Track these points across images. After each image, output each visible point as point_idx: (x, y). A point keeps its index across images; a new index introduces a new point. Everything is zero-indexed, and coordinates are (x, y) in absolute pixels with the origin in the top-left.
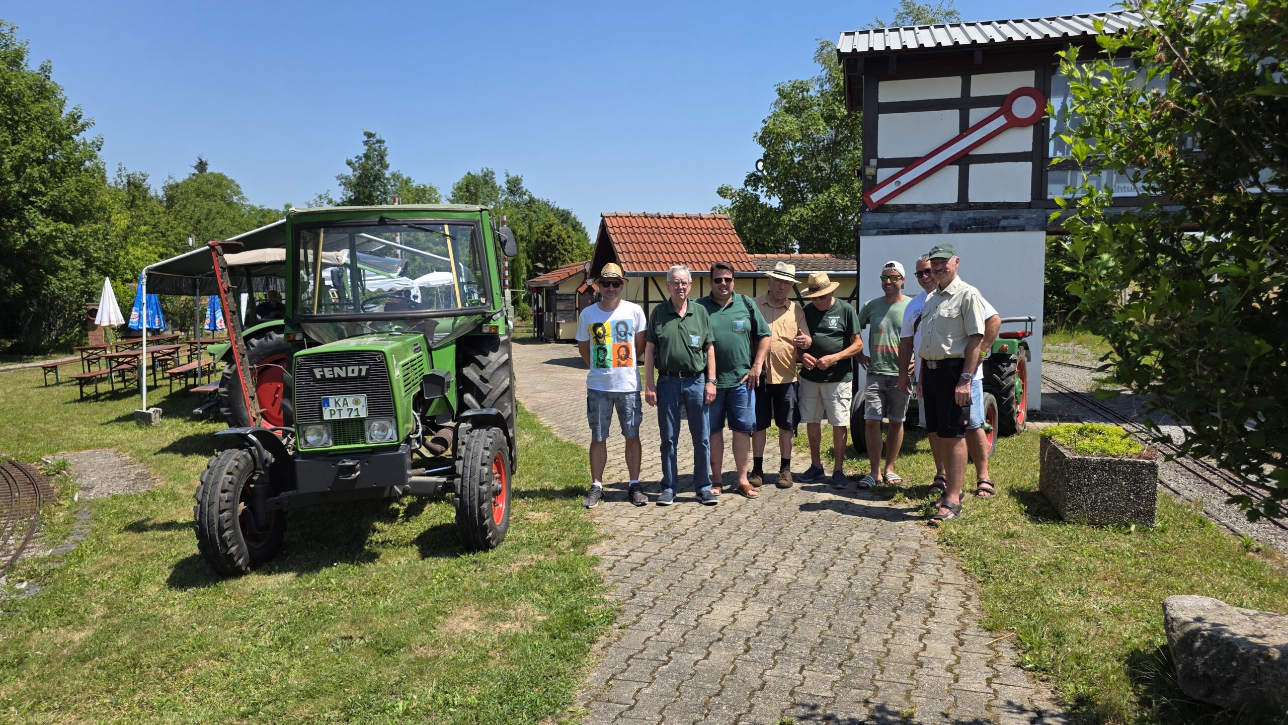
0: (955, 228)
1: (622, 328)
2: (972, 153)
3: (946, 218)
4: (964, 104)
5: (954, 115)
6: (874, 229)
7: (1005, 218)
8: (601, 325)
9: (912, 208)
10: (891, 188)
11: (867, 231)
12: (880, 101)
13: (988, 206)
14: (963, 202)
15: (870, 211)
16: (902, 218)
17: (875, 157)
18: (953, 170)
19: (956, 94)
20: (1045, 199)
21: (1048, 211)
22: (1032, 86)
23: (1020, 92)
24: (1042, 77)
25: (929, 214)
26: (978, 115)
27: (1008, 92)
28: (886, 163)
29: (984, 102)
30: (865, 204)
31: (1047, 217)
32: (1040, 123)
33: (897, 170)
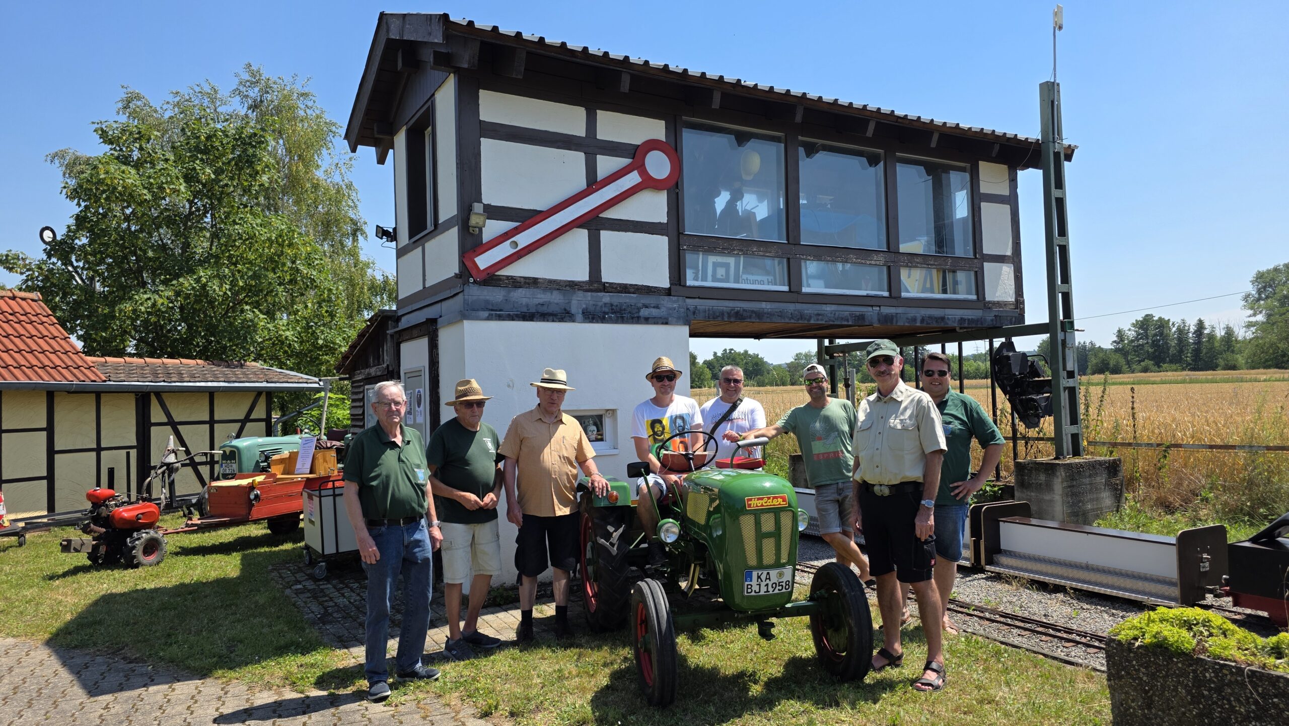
0: (591, 316)
2: (604, 215)
3: (579, 302)
4: (590, 146)
5: (577, 160)
6: (483, 310)
7: (646, 307)
9: (533, 282)
10: (504, 250)
11: (474, 313)
12: (482, 118)
13: (625, 289)
14: (595, 283)
15: (475, 282)
16: (521, 296)
17: (480, 201)
18: (582, 235)
19: (580, 131)
20: (685, 286)
21: (688, 301)
22: (664, 139)
23: (652, 145)
24: (673, 131)
25: (555, 293)
26: (606, 164)
27: (638, 142)
28: (495, 213)
29: (613, 149)
30: (466, 272)
31: (688, 309)
32: (674, 188)
33: (511, 225)
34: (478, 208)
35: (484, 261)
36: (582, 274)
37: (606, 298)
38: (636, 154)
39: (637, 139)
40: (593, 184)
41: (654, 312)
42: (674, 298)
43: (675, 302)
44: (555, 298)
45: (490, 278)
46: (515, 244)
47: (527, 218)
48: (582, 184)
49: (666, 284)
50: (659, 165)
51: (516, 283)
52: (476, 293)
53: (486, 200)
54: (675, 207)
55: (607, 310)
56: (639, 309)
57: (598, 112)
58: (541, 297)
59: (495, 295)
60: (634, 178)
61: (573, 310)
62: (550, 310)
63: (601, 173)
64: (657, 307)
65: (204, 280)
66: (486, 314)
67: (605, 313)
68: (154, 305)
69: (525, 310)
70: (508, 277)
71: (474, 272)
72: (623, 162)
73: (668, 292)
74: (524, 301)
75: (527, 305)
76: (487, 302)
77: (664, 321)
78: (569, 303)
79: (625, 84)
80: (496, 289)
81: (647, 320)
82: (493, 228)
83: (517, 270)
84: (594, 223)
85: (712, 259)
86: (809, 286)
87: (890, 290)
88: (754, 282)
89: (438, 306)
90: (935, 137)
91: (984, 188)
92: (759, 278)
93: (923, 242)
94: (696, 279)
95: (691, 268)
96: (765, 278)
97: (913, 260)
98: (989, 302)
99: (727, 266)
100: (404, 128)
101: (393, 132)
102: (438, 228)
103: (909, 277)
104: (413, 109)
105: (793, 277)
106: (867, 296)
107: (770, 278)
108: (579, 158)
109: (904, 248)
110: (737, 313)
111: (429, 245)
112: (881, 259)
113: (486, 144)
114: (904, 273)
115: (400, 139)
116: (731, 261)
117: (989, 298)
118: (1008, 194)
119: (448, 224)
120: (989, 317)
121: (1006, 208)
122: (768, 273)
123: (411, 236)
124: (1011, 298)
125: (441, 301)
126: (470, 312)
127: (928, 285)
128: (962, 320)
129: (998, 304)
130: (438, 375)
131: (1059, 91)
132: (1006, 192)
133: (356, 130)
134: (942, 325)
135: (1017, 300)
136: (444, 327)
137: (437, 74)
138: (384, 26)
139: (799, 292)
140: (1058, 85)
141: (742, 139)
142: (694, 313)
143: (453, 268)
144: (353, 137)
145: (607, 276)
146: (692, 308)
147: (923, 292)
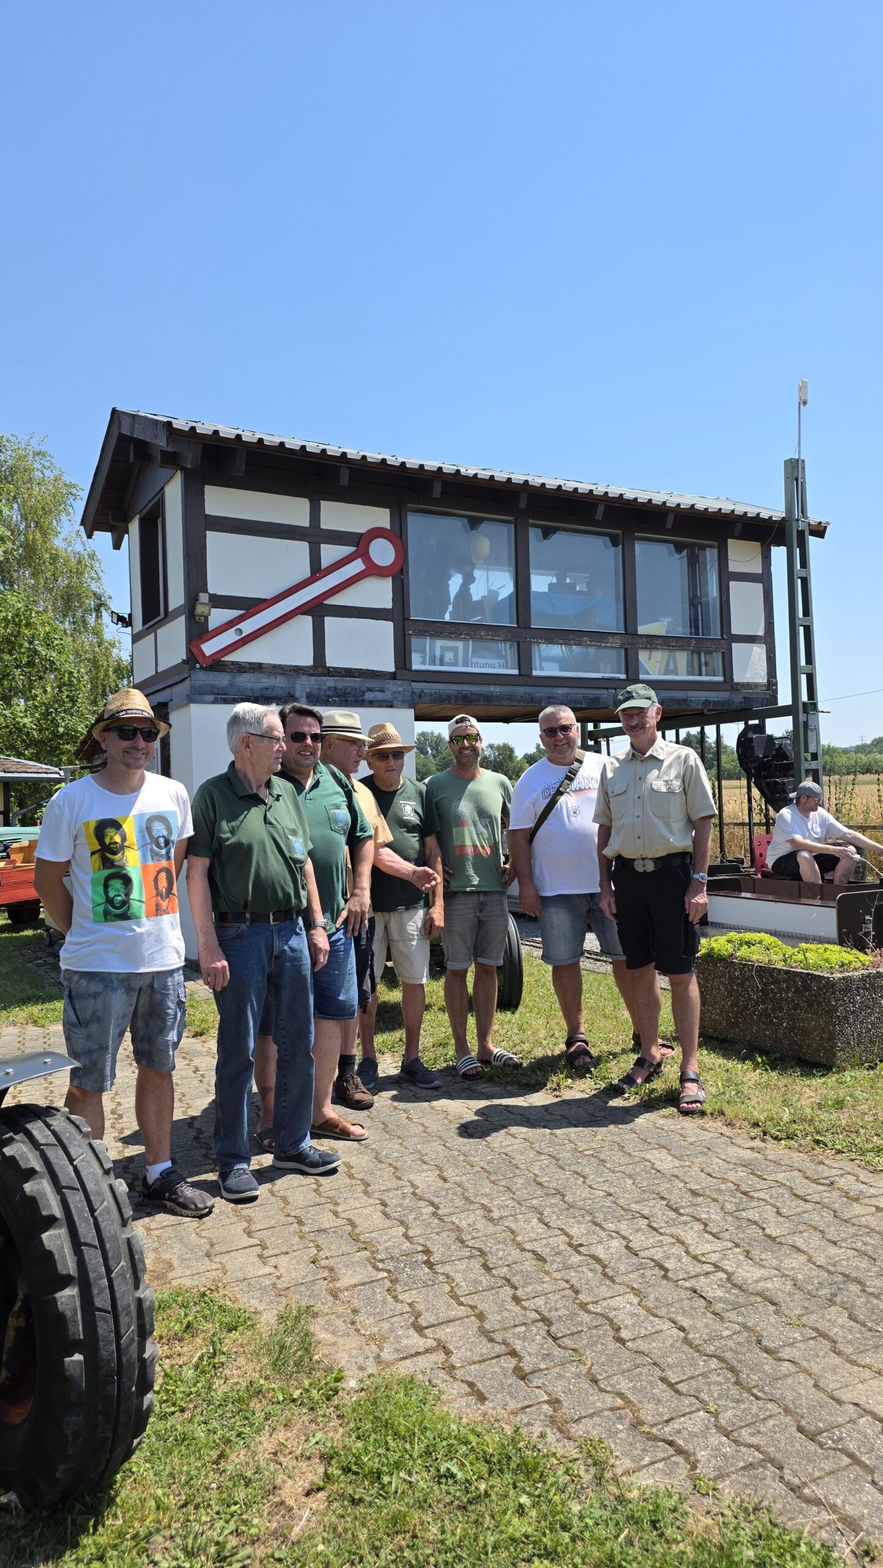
1: (159, 829)
2: (328, 602)
3: (302, 685)
4: (314, 536)
5: (301, 549)
6: (209, 694)
8: (116, 825)
9: (258, 668)
10: (229, 637)
11: (200, 697)
12: (207, 512)
13: (349, 673)
14: (320, 666)
15: (201, 668)
16: (246, 681)
17: (206, 591)
18: (306, 623)
19: (305, 522)
20: (410, 670)
21: (414, 685)
22: (388, 526)
23: (377, 533)
24: (399, 520)
25: (280, 677)
26: (330, 553)
27: (363, 531)
28: (220, 602)
29: (337, 538)
30: (193, 658)
31: (413, 692)
32: (399, 574)
33: (236, 613)
34: (204, 598)
35: (210, 648)
36: (306, 659)
37: (330, 682)
38: (360, 542)
39: (362, 528)
40: (317, 572)
41: (379, 696)
42: (399, 682)
43: (399, 686)
44: (280, 682)
45: (216, 664)
46: (240, 631)
47: (251, 606)
48: (306, 573)
49: (391, 668)
50: (383, 552)
51: (241, 668)
52: (202, 678)
53: (211, 591)
54: (401, 593)
55: (331, 693)
56: (363, 693)
57: (322, 502)
58: (266, 681)
59: (221, 680)
60: (358, 566)
61: (298, 694)
62: (274, 694)
63: (325, 562)
64: (382, 691)
66: (212, 698)
67: (330, 697)
69: (249, 693)
70: (233, 662)
71: (200, 659)
72: (350, 550)
73: (393, 676)
74: (249, 685)
75: (252, 690)
76: (213, 686)
77: (390, 705)
78: (294, 687)
79: (344, 478)
80: (222, 674)
81: (371, 704)
82: (218, 617)
83: (244, 655)
84: (317, 610)
85: (440, 643)
86: (542, 669)
87: (627, 673)
88: (485, 665)
89: (168, 691)
90: (671, 518)
91: (733, 567)
92: (490, 661)
93: (665, 623)
94: (423, 663)
95: (417, 651)
96: (496, 662)
97: (653, 642)
98: (738, 684)
99: (455, 650)
100: (138, 517)
101: (127, 520)
102: (168, 616)
103: (650, 659)
104: (145, 499)
105: (524, 661)
106: (603, 679)
107: (502, 661)
108: (304, 547)
109: (642, 630)
110: (465, 696)
111: (159, 632)
112: (618, 641)
113: (212, 537)
114: (643, 656)
115: (134, 526)
116: (460, 645)
117: (737, 679)
118: (760, 571)
119: (177, 613)
120: (738, 698)
121: (759, 587)
122: (499, 655)
123: (144, 623)
124: (762, 678)
125: (171, 686)
126: (196, 696)
127: (671, 667)
128: (707, 702)
129: (748, 685)
130: (169, 757)
131: (803, 468)
132: (758, 570)
133: (91, 518)
134: (684, 707)
135: (769, 681)
136: (173, 710)
137: (165, 472)
138: (116, 424)
139: (530, 675)
140: (803, 461)
141: (474, 523)
142: (420, 696)
143: (181, 655)
144: (89, 523)
145: (331, 661)
146: (418, 692)
147: (665, 674)
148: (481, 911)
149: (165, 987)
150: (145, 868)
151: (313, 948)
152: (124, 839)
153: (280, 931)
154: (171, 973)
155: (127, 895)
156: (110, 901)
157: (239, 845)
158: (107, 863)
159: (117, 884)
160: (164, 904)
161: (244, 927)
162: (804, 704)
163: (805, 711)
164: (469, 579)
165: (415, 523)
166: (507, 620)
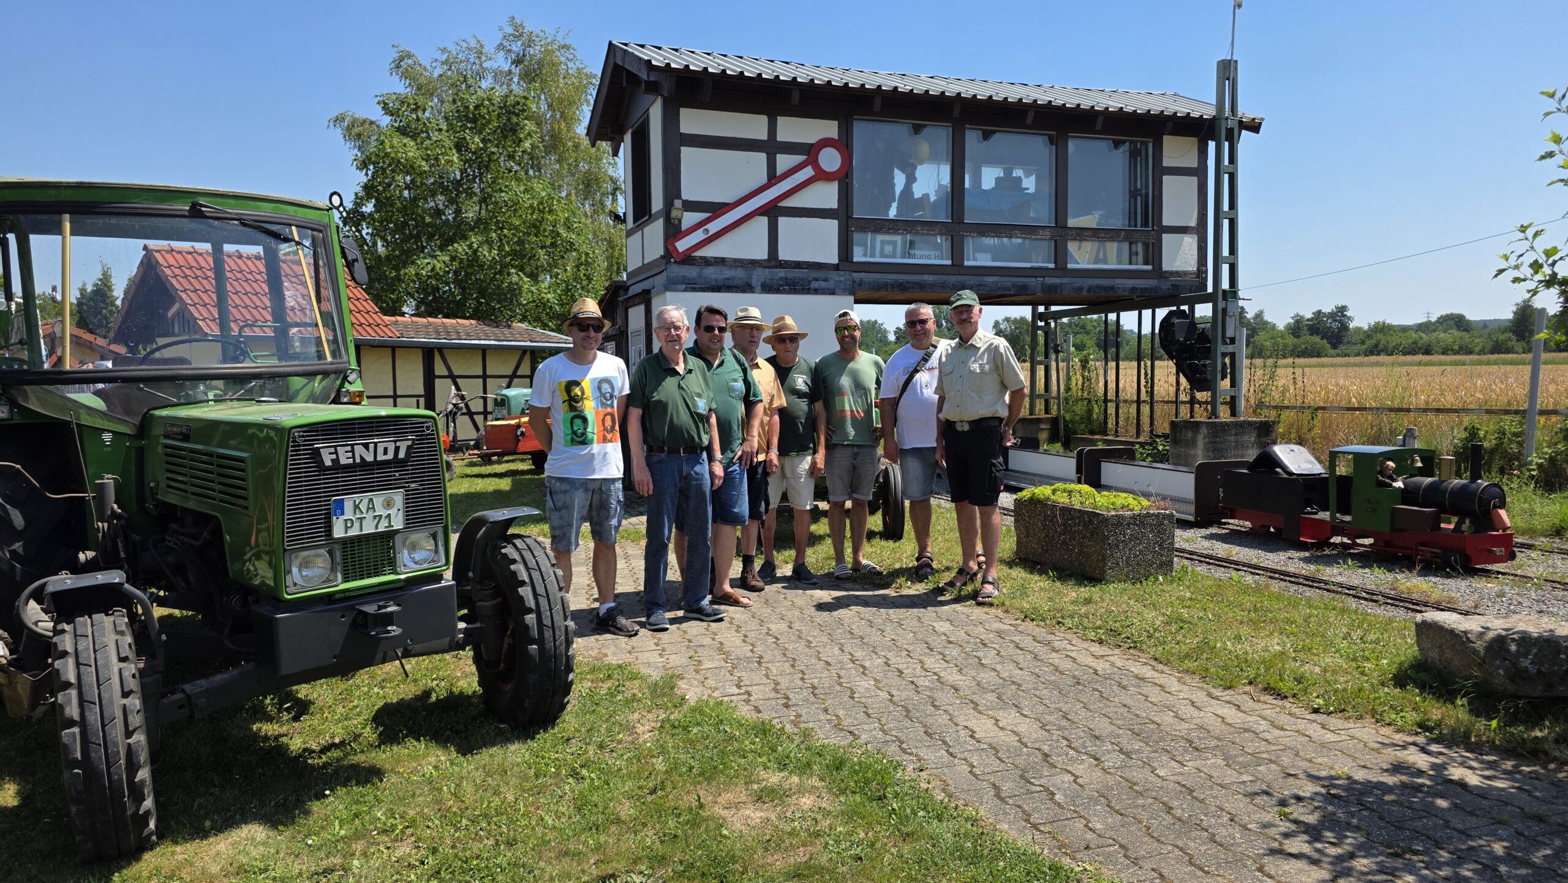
0: (769, 288)
1: (606, 387)
2: (782, 204)
3: (758, 276)
4: (771, 147)
5: (759, 159)
6: (682, 283)
7: (816, 280)
8: (577, 384)
9: (721, 261)
10: (698, 236)
11: (674, 286)
12: (682, 131)
13: (798, 265)
14: (773, 259)
15: (675, 262)
16: (711, 272)
17: (679, 197)
18: (763, 222)
19: (762, 135)
20: (852, 262)
21: (855, 275)
22: (836, 137)
23: (825, 143)
24: (846, 131)
25: (739, 269)
26: (784, 162)
27: (813, 141)
28: (690, 206)
29: (791, 148)
30: (669, 254)
31: (854, 281)
32: (844, 178)
33: (704, 215)
34: (678, 203)
35: (682, 245)
36: (762, 254)
37: (781, 273)
38: (811, 152)
39: (812, 139)
40: (773, 178)
41: (823, 284)
42: (842, 272)
43: (842, 275)
44: (739, 274)
45: (687, 259)
46: (707, 231)
47: (717, 209)
48: (763, 179)
49: (835, 260)
50: (830, 160)
51: (707, 262)
52: (677, 270)
53: (684, 197)
54: (845, 195)
55: (781, 283)
56: (810, 282)
57: (779, 118)
58: (727, 273)
59: (691, 272)
60: (808, 172)
61: (754, 283)
62: (735, 283)
63: (781, 169)
64: (826, 280)
65: (475, 246)
66: (683, 287)
67: (780, 285)
68: (433, 269)
69: (714, 283)
70: (701, 257)
71: (674, 254)
72: (801, 158)
73: (836, 267)
74: (714, 276)
75: (716, 280)
76: (684, 277)
77: (832, 292)
78: (750, 277)
79: (796, 97)
80: (692, 267)
81: (816, 292)
82: (689, 219)
83: (710, 251)
84: (773, 211)
85: (880, 238)
86: (975, 259)
87: (1056, 262)
88: (921, 257)
89: (651, 280)
90: (1100, 120)
91: (1167, 162)
92: (926, 253)
93: (1097, 216)
94: (865, 255)
95: (859, 245)
96: (932, 253)
97: (1082, 234)
98: (1167, 272)
99: (894, 243)
100: (630, 131)
101: (622, 133)
102: (651, 218)
103: (1079, 249)
104: (635, 117)
105: (957, 252)
106: (1032, 268)
107: (938, 253)
108: (761, 158)
109: (1072, 222)
110: (901, 284)
111: (645, 230)
112: (1048, 233)
113: (686, 152)
114: (1072, 247)
115: (628, 137)
116: (898, 239)
117: (1166, 267)
118: (1196, 166)
119: (657, 217)
120: (1165, 286)
121: (1194, 181)
122: (938, 247)
123: (635, 221)
124: (1192, 266)
125: (653, 275)
126: (672, 285)
127: (1101, 256)
128: (1134, 289)
129: (1177, 274)
131: (1236, 69)
132: (1194, 163)
133: (594, 130)
134: (1111, 294)
135: (1198, 269)
136: (655, 296)
137: (650, 97)
138: (611, 56)
139: (962, 265)
140: (1236, 62)
141: (917, 130)
142: (860, 285)
143: (661, 251)
144: (593, 135)
145: (784, 255)
146: (858, 281)
147: (1095, 263)
148: (855, 459)
149: (609, 490)
150: (597, 413)
151: (712, 474)
152: (583, 393)
153: (687, 460)
154: (614, 480)
155: (585, 429)
156: (574, 433)
157: (660, 402)
158: (572, 408)
159: (578, 422)
160: (609, 436)
161: (663, 456)
162: (1224, 291)
163: (1225, 298)
164: (911, 179)
165: (862, 130)
166: (943, 217)
